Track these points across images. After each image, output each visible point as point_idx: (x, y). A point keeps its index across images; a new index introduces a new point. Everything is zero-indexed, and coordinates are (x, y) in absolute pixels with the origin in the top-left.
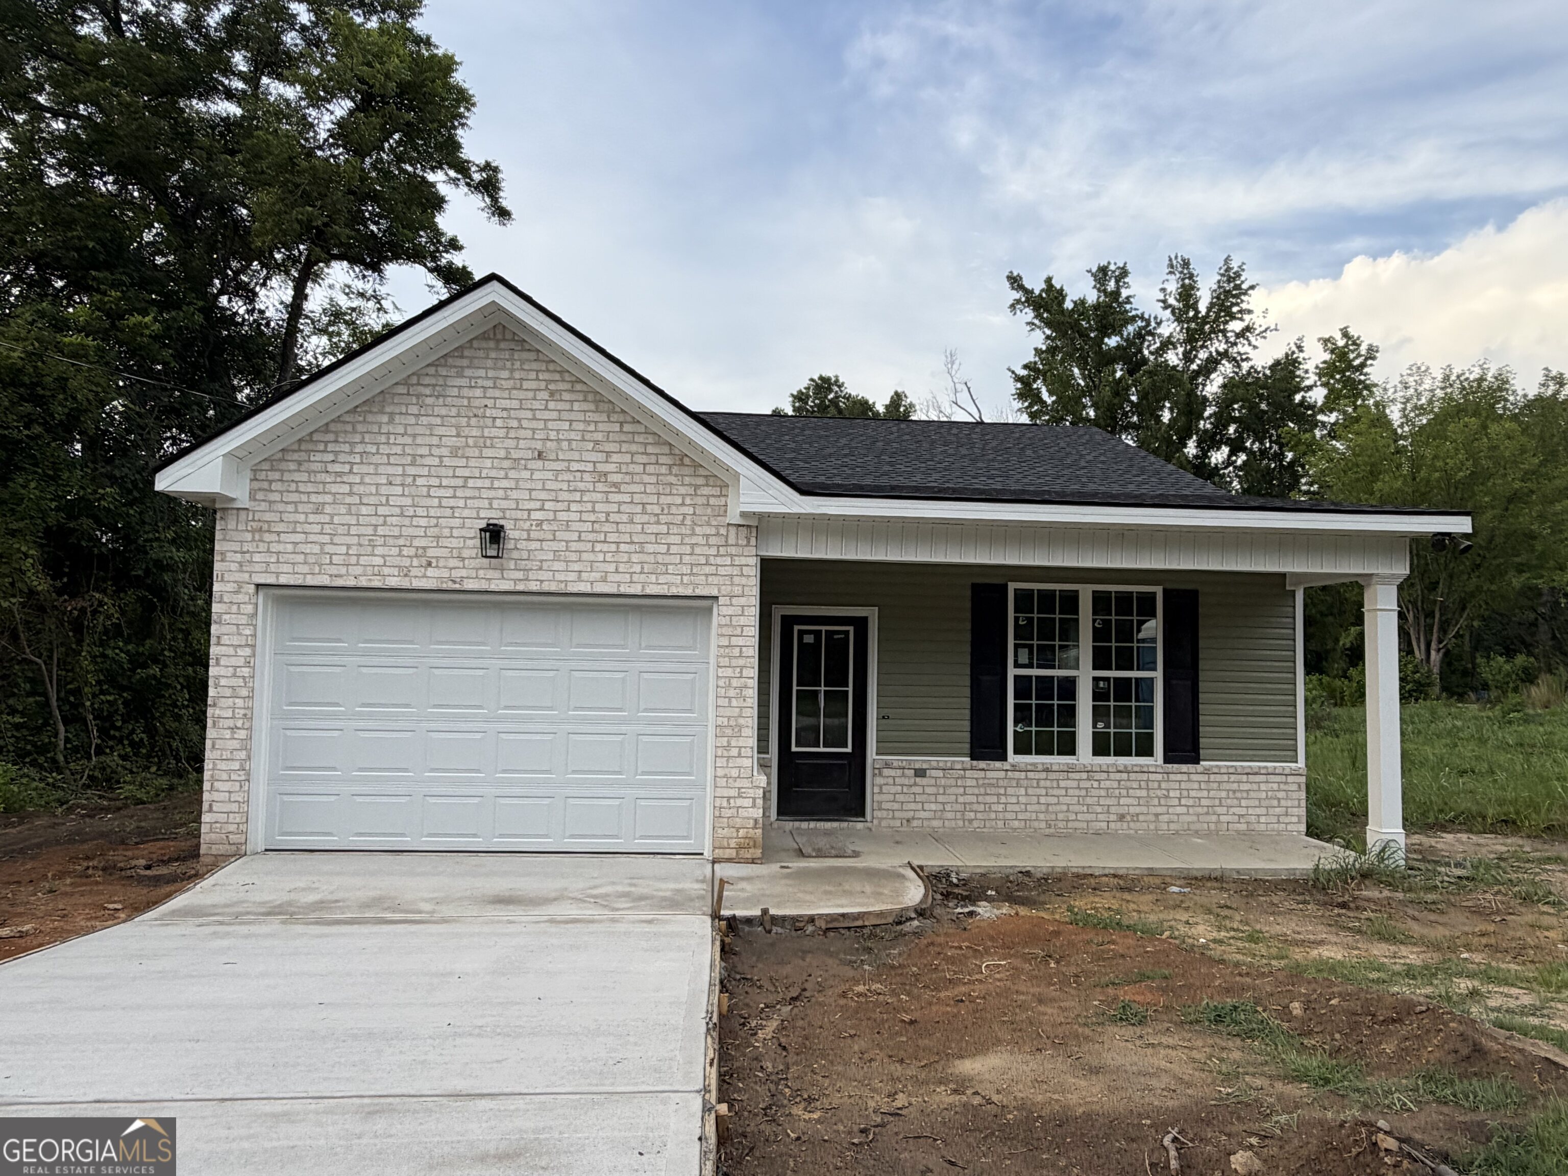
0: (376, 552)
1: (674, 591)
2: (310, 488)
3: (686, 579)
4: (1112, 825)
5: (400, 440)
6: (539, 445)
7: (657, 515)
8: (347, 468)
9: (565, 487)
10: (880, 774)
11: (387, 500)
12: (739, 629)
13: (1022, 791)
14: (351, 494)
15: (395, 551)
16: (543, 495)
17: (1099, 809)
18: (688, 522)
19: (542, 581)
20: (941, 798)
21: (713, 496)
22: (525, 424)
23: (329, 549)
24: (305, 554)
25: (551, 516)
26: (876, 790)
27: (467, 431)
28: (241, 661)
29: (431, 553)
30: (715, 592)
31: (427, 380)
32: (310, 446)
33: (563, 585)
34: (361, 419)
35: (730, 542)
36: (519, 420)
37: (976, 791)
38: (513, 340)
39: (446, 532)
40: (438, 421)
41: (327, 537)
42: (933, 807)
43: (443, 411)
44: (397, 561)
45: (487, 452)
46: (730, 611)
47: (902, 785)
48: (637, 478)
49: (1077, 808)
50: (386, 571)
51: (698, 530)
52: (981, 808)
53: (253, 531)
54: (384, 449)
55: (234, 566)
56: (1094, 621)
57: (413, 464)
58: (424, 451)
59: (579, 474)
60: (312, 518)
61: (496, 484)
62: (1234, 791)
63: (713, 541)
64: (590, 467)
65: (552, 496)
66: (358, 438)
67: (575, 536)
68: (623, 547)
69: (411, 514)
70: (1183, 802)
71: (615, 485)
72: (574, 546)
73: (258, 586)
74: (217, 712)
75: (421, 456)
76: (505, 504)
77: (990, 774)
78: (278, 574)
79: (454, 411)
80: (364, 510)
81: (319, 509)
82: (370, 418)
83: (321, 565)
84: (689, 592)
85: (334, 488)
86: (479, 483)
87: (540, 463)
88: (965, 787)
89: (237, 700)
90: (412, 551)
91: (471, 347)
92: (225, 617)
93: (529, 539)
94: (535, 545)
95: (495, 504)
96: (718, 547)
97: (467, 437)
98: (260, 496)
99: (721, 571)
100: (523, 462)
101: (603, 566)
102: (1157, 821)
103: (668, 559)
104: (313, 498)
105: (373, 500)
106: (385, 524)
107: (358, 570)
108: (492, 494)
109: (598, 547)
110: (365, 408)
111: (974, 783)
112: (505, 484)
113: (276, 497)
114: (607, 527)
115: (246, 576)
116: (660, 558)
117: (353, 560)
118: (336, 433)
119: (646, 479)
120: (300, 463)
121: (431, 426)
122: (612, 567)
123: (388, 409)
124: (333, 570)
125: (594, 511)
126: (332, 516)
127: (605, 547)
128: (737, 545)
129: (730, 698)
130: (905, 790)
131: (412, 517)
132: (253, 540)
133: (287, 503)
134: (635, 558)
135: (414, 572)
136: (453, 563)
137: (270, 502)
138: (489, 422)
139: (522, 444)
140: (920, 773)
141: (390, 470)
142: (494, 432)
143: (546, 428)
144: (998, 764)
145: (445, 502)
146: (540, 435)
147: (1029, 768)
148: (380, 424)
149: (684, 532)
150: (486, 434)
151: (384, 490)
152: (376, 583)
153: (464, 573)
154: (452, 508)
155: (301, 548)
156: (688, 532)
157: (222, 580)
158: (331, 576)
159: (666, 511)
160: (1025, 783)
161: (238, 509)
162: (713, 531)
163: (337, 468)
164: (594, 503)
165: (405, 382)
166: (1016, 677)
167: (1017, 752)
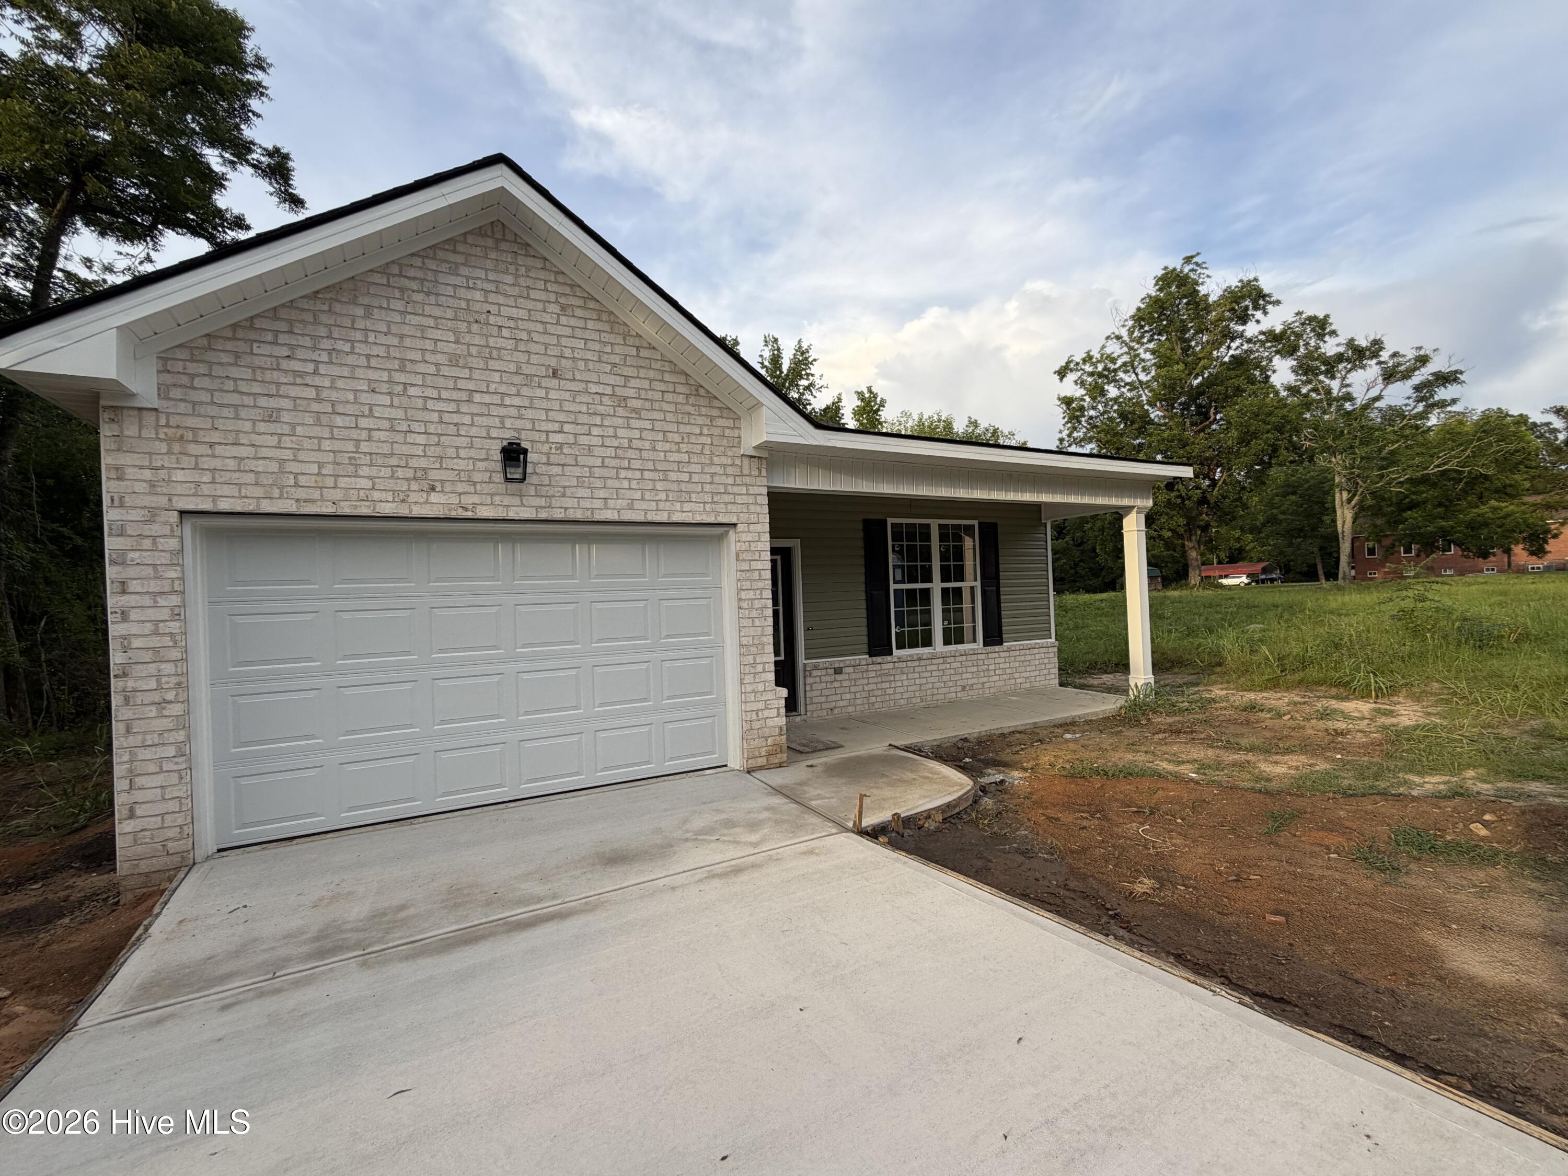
0: (361, 473)
1: (698, 518)
2: (256, 388)
3: (708, 507)
4: (959, 695)
5: (382, 339)
6: (553, 362)
7: (679, 443)
8: (310, 367)
9: (584, 409)
10: (810, 676)
11: (371, 410)
12: (757, 554)
13: (905, 677)
14: (319, 400)
15: (386, 472)
16: (561, 417)
17: (951, 684)
18: (707, 451)
19: (566, 509)
20: (853, 689)
21: (728, 427)
22: (536, 337)
23: (294, 467)
24: (257, 473)
25: (571, 439)
26: (808, 688)
27: (468, 338)
28: (165, 614)
29: (433, 475)
30: (734, 520)
31: (412, 273)
32: (252, 335)
33: (589, 513)
34: (326, 308)
35: (746, 472)
36: (529, 333)
37: (875, 680)
38: (515, 242)
39: (451, 452)
40: (431, 322)
41: (288, 452)
42: (848, 696)
43: (437, 312)
44: (391, 484)
45: (493, 364)
46: (749, 537)
47: (826, 682)
48: (656, 406)
49: (937, 685)
50: (376, 495)
51: (716, 459)
52: (879, 692)
53: (169, 440)
54: (361, 348)
55: (140, 487)
56: (940, 546)
57: (402, 370)
58: (417, 356)
59: (598, 397)
60: (262, 427)
61: (508, 401)
62: (1023, 662)
63: (730, 470)
64: (609, 391)
65: (572, 418)
66: (323, 331)
67: (598, 462)
68: (647, 475)
69: (405, 428)
70: (997, 672)
71: (634, 410)
72: (598, 473)
73: (182, 513)
74: (131, 684)
75: (412, 361)
76: (519, 424)
77: (885, 666)
78: (215, 498)
79: (450, 314)
80: (339, 421)
81: (272, 417)
82: (337, 307)
83: (281, 488)
84: (711, 520)
85: (293, 391)
86: (487, 399)
87: (555, 382)
88: (868, 678)
89: (163, 666)
90: (409, 473)
91: (465, 242)
92: (131, 555)
93: (548, 464)
94: (557, 470)
95: (508, 423)
96: (735, 476)
97: (469, 345)
98: (176, 393)
99: (739, 499)
100: (536, 379)
101: (629, 494)
102: (983, 688)
103: (690, 487)
104: (263, 402)
105: (350, 409)
106: (369, 439)
107: (337, 495)
108: (503, 411)
109: (623, 474)
110: (329, 296)
111: (873, 674)
112: (517, 401)
113: (204, 397)
114: (631, 454)
115: (163, 501)
116: (683, 487)
117: (330, 482)
118: (290, 322)
119: (666, 407)
120: (237, 355)
121: (423, 328)
122: (638, 495)
123: (361, 300)
124: (301, 494)
125: (615, 436)
126: (293, 426)
127: (630, 474)
128: (750, 475)
129: (753, 619)
130: (829, 686)
131: (406, 432)
132: (170, 452)
133: (222, 406)
134: (659, 486)
135: (413, 497)
136: (460, 488)
137: (194, 404)
138: (495, 331)
139: (534, 359)
140: (838, 671)
141: (372, 375)
142: (501, 343)
143: (559, 344)
144: (889, 658)
145: (446, 418)
146: (555, 351)
147: (909, 658)
148: (354, 318)
149: (703, 460)
150: (491, 344)
151: (365, 398)
152: (364, 510)
153: (476, 499)
154: (456, 425)
155: (252, 465)
156: (708, 462)
157: (121, 506)
158: (297, 500)
159: (686, 440)
160: (906, 670)
161: (140, 409)
162: (730, 462)
163: (296, 365)
164: (615, 428)
165: (384, 270)
166: (895, 590)
167: (897, 648)
